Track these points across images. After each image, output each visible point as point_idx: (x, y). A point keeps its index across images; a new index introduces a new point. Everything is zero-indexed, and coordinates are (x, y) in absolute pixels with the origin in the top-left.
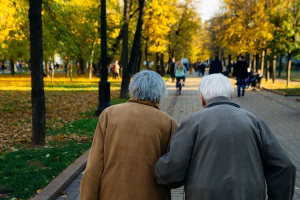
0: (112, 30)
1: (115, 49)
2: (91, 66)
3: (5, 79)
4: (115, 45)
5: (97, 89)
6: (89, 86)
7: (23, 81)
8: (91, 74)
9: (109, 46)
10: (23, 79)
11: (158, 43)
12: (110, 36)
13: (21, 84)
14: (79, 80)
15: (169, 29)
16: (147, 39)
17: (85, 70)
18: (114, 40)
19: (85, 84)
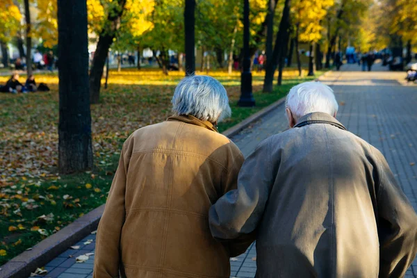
0: (256, 15)
1: (260, 37)
2: (231, 58)
3: (133, 73)
4: (260, 33)
5: (238, 83)
6: (230, 81)
7: (154, 75)
8: (230, 68)
9: (253, 33)
10: (152, 73)
11: (312, 29)
12: (254, 22)
13: (152, 78)
14: (217, 74)
15: (324, 12)
16: (298, 25)
17: (223, 62)
18: (258, 26)
19: (224, 79)
